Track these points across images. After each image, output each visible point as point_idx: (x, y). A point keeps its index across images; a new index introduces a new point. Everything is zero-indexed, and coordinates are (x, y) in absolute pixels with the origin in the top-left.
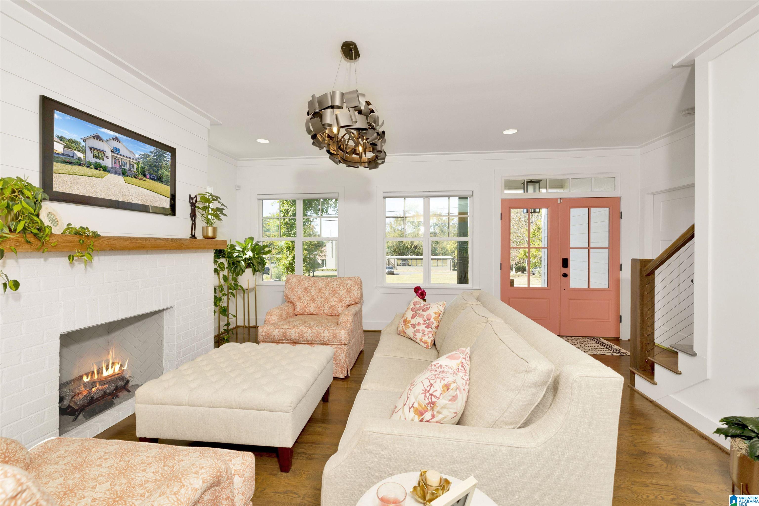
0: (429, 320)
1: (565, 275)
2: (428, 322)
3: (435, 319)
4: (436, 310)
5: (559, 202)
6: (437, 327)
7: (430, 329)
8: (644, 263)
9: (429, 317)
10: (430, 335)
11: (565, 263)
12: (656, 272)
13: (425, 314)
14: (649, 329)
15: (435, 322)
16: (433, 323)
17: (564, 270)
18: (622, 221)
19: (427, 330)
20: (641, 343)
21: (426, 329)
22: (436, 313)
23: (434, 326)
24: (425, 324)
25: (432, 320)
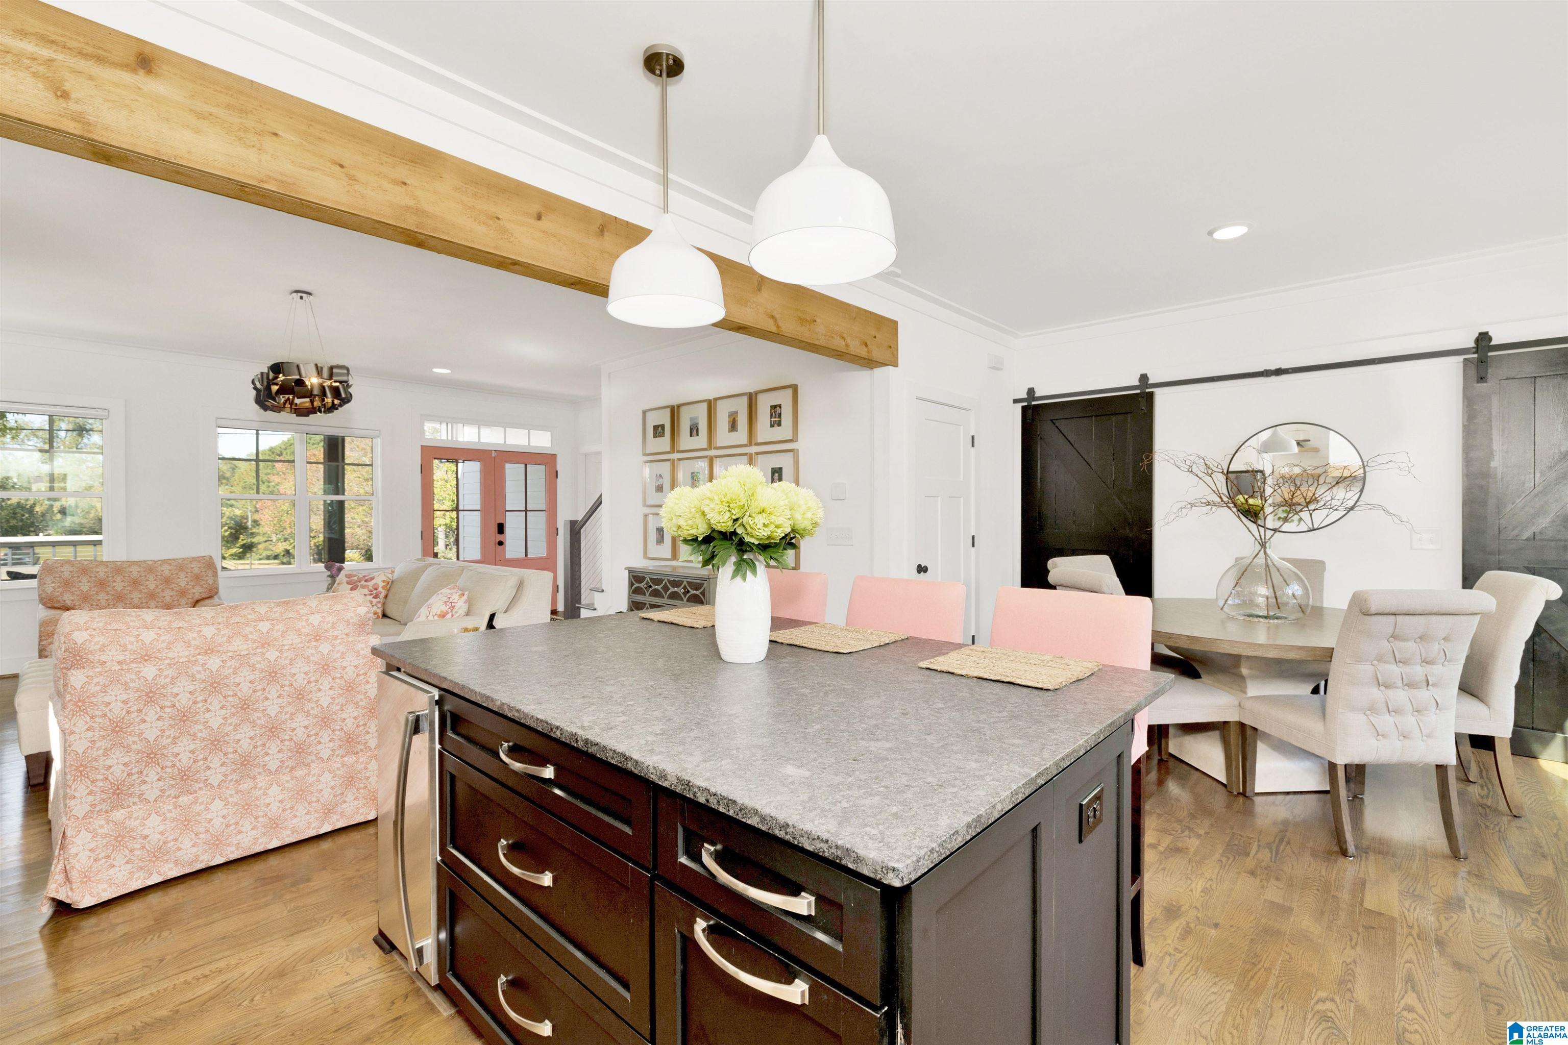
0: (376, 589)
1: (501, 543)
2: (375, 592)
3: (383, 588)
4: (385, 579)
5: (493, 455)
6: (386, 597)
7: (378, 600)
8: (573, 523)
9: (376, 587)
10: (379, 605)
11: (501, 529)
12: (582, 530)
13: (370, 584)
14: (578, 582)
15: (383, 591)
16: (381, 593)
17: (500, 538)
18: (559, 480)
19: (375, 601)
20: (571, 594)
21: (373, 600)
22: (384, 581)
23: (382, 595)
24: (371, 594)
25: (380, 589)
